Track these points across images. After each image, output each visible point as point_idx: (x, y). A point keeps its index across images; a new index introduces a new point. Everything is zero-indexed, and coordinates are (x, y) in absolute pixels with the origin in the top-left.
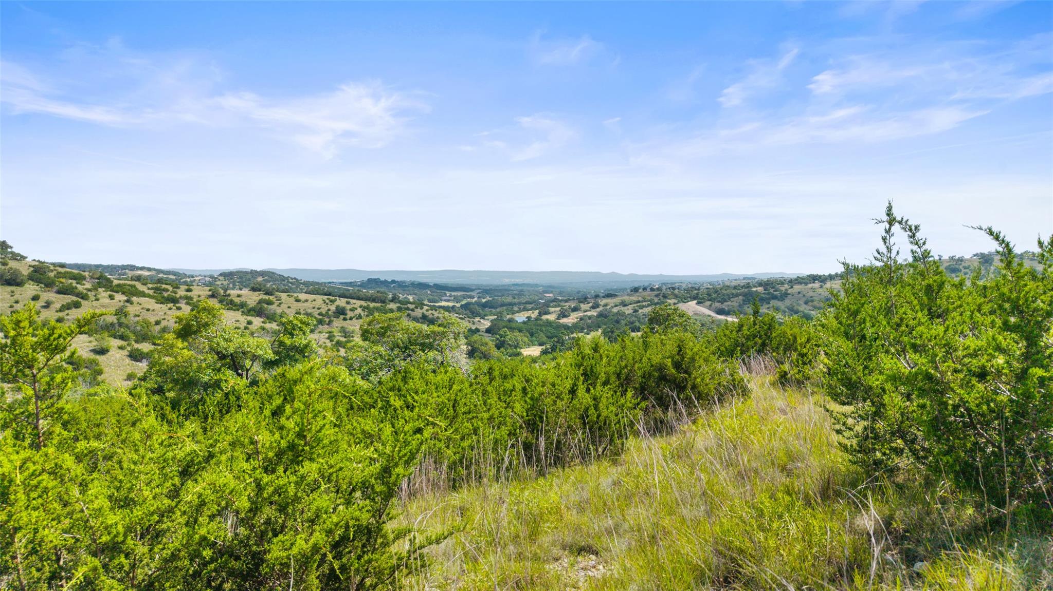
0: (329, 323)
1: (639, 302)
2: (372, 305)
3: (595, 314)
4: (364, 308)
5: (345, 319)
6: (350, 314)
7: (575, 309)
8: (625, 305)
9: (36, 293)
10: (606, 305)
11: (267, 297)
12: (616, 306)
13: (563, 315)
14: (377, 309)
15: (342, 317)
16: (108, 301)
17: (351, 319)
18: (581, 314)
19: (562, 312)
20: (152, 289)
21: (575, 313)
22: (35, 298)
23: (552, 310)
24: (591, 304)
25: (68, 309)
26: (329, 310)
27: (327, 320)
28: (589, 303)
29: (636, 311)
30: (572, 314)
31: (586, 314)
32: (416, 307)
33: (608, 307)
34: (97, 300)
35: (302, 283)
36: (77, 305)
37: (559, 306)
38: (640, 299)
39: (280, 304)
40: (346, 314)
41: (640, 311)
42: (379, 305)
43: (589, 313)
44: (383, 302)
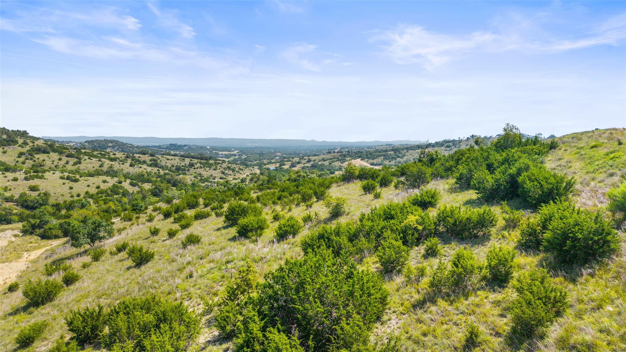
0: (188, 170)
1: (331, 159)
2: (202, 161)
3: (310, 165)
4: (201, 163)
5: (194, 169)
6: (196, 166)
7: (299, 163)
8: (325, 161)
9: (59, 157)
10: (314, 161)
11: (153, 158)
12: (320, 161)
13: (293, 165)
14: (206, 163)
15: (193, 167)
16: (89, 160)
17: (197, 168)
18: (302, 165)
19: (292, 164)
20: (99, 154)
21: (299, 165)
22: (60, 159)
23: (286, 163)
24: (306, 160)
25: (77, 164)
26: (185, 164)
27: (187, 169)
28: (305, 159)
29: (330, 164)
30: (297, 165)
31: (305, 165)
32: (223, 162)
33: (316, 162)
34: (85, 160)
35: (135, 147)
36: (80, 163)
37: (290, 161)
38: (332, 157)
39: (161, 161)
40: (194, 166)
41: (333, 164)
42: (205, 161)
43: (306, 165)
44: (206, 160)
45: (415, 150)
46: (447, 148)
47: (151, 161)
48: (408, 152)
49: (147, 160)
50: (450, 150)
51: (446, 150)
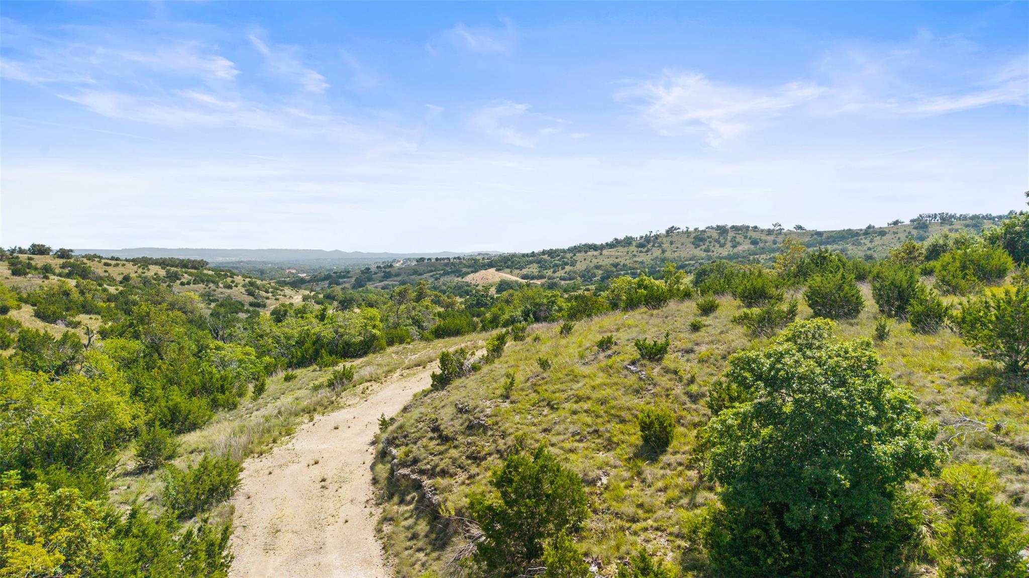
45: (586, 252)
46: (640, 249)
47: (63, 267)
48: (575, 255)
49: (53, 266)
50: (647, 252)
51: (641, 252)
